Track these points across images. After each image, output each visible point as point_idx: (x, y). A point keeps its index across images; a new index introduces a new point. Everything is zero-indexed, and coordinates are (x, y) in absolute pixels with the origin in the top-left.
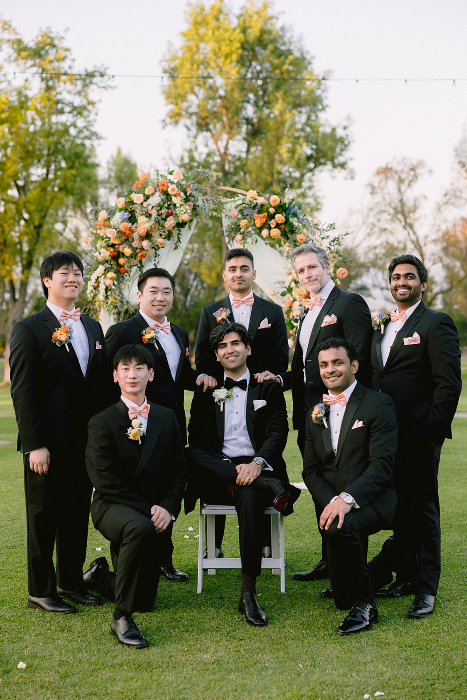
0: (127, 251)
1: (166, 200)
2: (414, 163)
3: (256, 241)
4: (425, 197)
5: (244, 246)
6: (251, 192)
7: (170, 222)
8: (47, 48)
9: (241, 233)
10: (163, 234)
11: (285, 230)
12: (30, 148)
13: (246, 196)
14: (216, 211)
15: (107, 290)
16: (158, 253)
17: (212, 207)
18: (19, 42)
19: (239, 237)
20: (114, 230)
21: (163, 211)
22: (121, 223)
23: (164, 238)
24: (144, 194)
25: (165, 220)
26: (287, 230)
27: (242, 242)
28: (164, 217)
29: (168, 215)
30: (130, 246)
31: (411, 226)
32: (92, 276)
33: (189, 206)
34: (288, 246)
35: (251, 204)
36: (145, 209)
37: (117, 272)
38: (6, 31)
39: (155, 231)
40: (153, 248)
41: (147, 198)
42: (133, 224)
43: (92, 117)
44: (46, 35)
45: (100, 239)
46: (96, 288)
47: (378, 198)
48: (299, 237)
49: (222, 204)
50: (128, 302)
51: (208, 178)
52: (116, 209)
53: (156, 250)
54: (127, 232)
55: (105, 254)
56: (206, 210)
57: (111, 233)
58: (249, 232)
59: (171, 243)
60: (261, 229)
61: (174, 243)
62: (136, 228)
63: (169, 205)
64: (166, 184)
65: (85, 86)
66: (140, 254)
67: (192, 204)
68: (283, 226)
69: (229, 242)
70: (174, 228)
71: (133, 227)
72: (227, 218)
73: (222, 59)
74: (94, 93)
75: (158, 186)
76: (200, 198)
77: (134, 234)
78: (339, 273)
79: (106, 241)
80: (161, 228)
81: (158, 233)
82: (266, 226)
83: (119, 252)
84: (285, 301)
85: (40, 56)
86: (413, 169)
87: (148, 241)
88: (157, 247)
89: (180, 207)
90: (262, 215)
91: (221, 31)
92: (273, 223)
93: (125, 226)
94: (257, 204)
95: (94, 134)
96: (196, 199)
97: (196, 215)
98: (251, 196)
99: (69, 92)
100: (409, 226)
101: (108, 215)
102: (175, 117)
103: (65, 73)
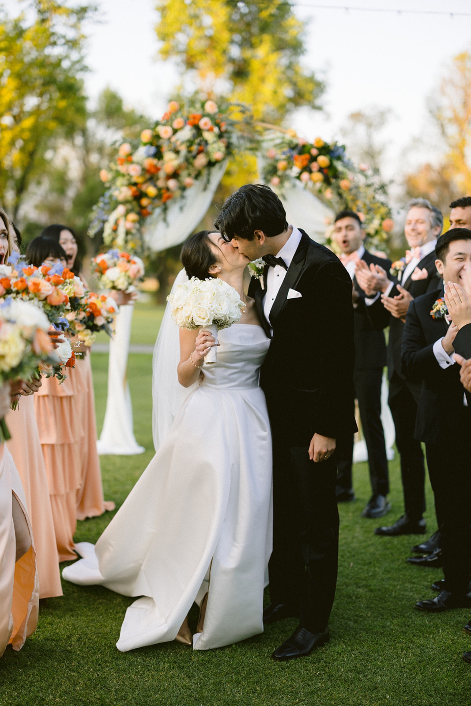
0: (151, 191)
1: (196, 135)
2: (384, 108)
3: (295, 185)
7: (201, 160)
9: (278, 176)
10: (192, 173)
11: (328, 175)
12: (26, 77)
13: (286, 134)
15: (128, 233)
16: (185, 194)
19: (276, 180)
20: (138, 166)
21: (193, 148)
22: (146, 158)
23: (192, 178)
24: (172, 127)
25: (195, 157)
26: (330, 174)
27: (279, 186)
28: (194, 155)
29: (200, 152)
30: (155, 186)
32: (110, 217)
33: (223, 143)
34: (330, 193)
35: (291, 144)
36: (173, 145)
37: (140, 214)
39: (184, 170)
40: (179, 188)
41: (175, 131)
42: (158, 161)
43: (84, 51)
45: (121, 176)
46: (115, 230)
48: (343, 184)
49: (259, 142)
50: (149, 249)
52: (140, 143)
53: (182, 191)
54: (152, 170)
55: (126, 193)
57: (133, 170)
58: (287, 175)
59: (200, 184)
60: (300, 172)
61: (203, 183)
62: (162, 165)
63: (200, 141)
64: (198, 117)
65: (80, 19)
66: (165, 195)
67: (226, 141)
68: (326, 170)
70: (204, 167)
71: (159, 164)
72: (264, 157)
75: (189, 118)
76: (234, 135)
77: (160, 172)
79: (128, 179)
80: (190, 166)
81: (186, 172)
82: (307, 169)
83: (141, 192)
86: (381, 115)
87: (174, 181)
88: (184, 188)
89: (213, 144)
90: (302, 157)
92: (315, 166)
93: (149, 162)
94: (297, 144)
95: (85, 67)
96: (231, 136)
97: (229, 154)
98: (291, 135)
99: (64, 24)
102: (166, 53)
103: (59, 7)
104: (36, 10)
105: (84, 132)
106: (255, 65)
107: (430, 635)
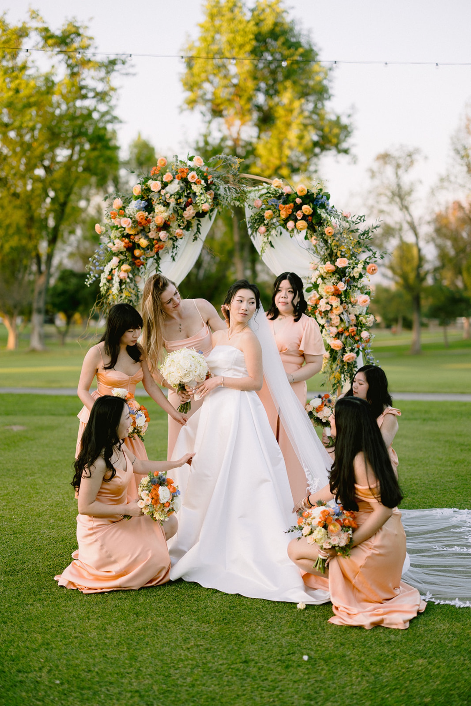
0: (143, 242)
1: (185, 187)
2: (411, 149)
3: (281, 233)
4: (421, 182)
5: (268, 239)
6: (276, 181)
7: (190, 212)
8: (73, 36)
9: (265, 225)
10: (182, 224)
11: (312, 222)
12: (56, 130)
13: (271, 184)
14: (238, 200)
15: (121, 283)
16: (176, 244)
17: (234, 196)
18: (46, 30)
19: (263, 229)
20: (129, 219)
21: (182, 200)
22: (137, 211)
23: (182, 229)
24: (162, 181)
25: (184, 209)
26: (314, 222)
27: (266, 234)
28: (183, 207)
29: (188, 204)
30: (147, 237)
31: (407, 208)
32: (105, 268)
33: (210, 194)
34: (315, 239)
35: (276, 194)
36: (163, 198)
37: (132, 264)
38: (34, 20)
39: (173, 221)
40: (171, 239)
41: (165, 185)
42: (149, 214)
43: (113, 102)
44: (70, 24)
45: (115, 229)
46: (110, 280)
47: (377, 182)
48: (327, 230)
49: (245, 193)
51: (230, 165)
52: (132, 197)
53: (174, 241)
54: (144, 222)
55: (120, 245)
56: (228, 200)
57: (126, 223)
58: (273, 224)
59: (190, 234)
60: (286, 221)
61: (194, 234)
62: (153, 217)
63: (188, 194)
64: (186, 171)
65: (108, 72)
66: (157, 246)
67: (213, 193)
68: (310, 218)
69: (252, 234)
70: (193, 218)
71: (150, 217)
72: (251, 208)
73: (236, 50)
74: (116, 80)
75: (177, 172)
76: (221, 187)
77: (151, 224)
78: (370, 269)
79: (121, 231)
80: (179, 218)
81: (176, 223)
82: (292, 217)
83: (134, 243)
84: (311, 298)
85: (66, 44)
86: (410, 155)
87: (165, 232)
88: (174, 238)
89: (201, 196)
90: (287, 206)
91: (236, 22)
92: (299, 214)
93: (140, 215)
94: (282, 194)
95: (115, 118)
96: (218, 188)
97: (217, 205)
98: (276, 185)
99: (93, 78)
100: (405, 208)
101: (124, 203)
102: (192, 103)
103: (89, 61)
104: (66, 66)
105: (116, 181)
106: (280, 112)
107: (387, 663)
